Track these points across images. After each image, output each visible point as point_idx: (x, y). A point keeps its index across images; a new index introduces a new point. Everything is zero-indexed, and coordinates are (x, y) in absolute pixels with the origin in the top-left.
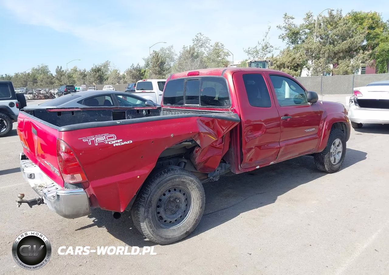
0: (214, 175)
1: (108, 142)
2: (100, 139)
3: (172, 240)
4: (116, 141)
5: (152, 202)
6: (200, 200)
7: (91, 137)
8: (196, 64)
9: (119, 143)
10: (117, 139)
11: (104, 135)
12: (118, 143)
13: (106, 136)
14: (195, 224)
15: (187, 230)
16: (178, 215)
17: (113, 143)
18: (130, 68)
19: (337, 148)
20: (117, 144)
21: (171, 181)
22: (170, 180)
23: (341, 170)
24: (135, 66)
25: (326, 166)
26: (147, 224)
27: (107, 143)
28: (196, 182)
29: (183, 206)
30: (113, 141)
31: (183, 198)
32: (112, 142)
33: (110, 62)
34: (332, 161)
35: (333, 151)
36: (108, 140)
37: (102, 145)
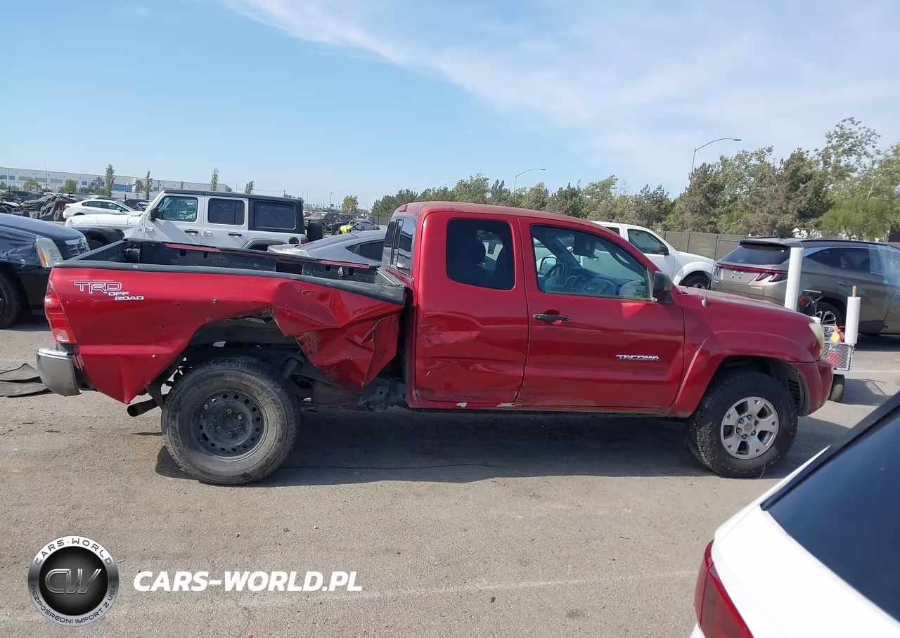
1: (108, 292)
2: (97, 286)
3: (214, 478)
4: (120, 293)
5: (182, 404)
6: (279, 427)
7: (87, 280)
9: (123, 297)
10: (122, 291)
11: (105, 282)
12: (121, 296)
13: (107, 284)
14: (264, 466)
15: (247, 472)
16: (239, 441)
17: (114, 295)
19: (758, 419)
20: (120, 298)
21: (220, 378)
22: (217, 376)
24: (651, 191)
26: (171, 436)
27: (106, 293)
28: (274, 393)
29: (250, 428)
30: (116, 292)
31: (250, 416)
32: (114, 293)
34: (730, 447)
35: (740, 426)
36: (109, 289)
37: (98, 294)
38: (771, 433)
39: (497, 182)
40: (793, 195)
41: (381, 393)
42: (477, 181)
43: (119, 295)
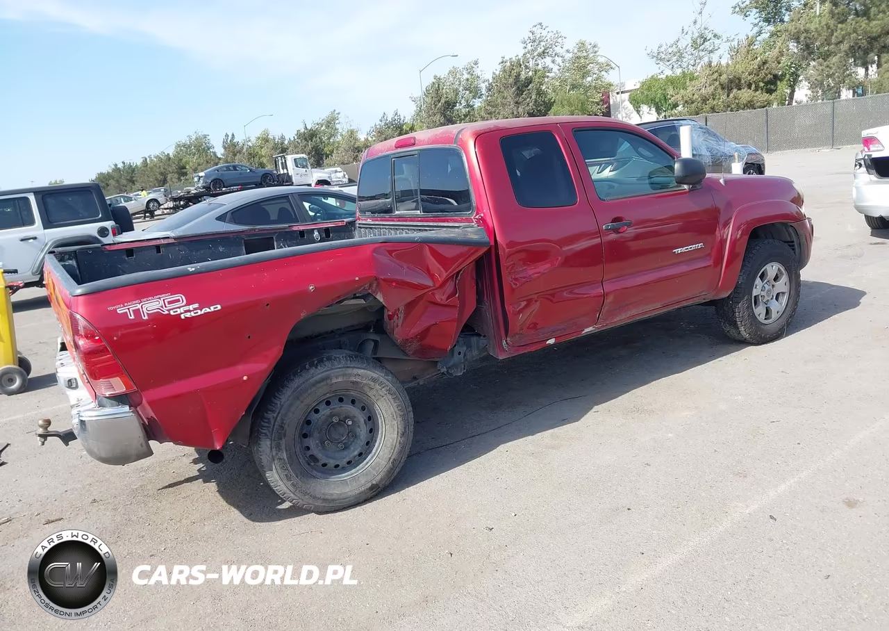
0: (451, 363)
1: (169, 310)
2: (151, 306)
3: (340, 503)
4: (186, 308)
5: (286, 427)
6: (399, 419)
7: (134, 302)
8: (528, 100)
9: (192, 313)
10: (188, 304)
11: (160, 298)
12: (189, 311)
13: (164, 300)
14: (392, 469)
15: (374, 482)
16: (354, 451)
17: (179, 312)
18: (378, 122)
19: (774, 283)
20: (188, 315)
21: (325, 383)
22: (323, 380)
23: (787, 335)
24: (389, 119)
25: (742, 329)
26: (279, 471)
27: (167, 312)
28: (388, 383)
29: (363, 432)
30: (179, 308)
31: (361, 418)
32: (178, 310)
33: (339, 114)
34: (759, 315)
35: (763, 293)
36: (170, 306)
37: (157, 318)
38: (783, 293)
39: (227, 135)
40: (521, 100)
41: (460, 353)
42: (197, 139)
43: (186, 311)
